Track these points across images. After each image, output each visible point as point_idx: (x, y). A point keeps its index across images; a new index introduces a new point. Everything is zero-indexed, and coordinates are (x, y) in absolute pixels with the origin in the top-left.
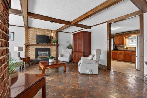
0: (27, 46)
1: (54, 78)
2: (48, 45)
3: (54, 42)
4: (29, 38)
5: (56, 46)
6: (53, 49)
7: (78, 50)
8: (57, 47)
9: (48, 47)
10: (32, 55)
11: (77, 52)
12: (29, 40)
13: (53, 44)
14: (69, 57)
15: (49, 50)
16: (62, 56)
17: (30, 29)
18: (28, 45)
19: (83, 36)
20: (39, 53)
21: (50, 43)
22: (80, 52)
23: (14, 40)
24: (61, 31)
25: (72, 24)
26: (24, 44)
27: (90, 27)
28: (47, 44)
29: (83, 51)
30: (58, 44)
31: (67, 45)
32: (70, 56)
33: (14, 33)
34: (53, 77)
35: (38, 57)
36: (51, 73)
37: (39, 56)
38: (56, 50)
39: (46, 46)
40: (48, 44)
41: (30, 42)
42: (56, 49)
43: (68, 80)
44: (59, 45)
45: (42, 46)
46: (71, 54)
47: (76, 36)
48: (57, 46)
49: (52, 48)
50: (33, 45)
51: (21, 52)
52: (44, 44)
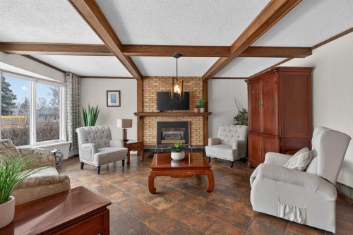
0: (142, 117)
1: (172, 207)
2: (183, 116)
3: (198, 107)
4: (145, 100)
5: (204, 116)
6: (197, 125)
7: (262, 131)
8: (207, 118)
9: (184, 120)
10: (151, 137)
11: (259, 134)
12: (145, 104)
13: (196, 110)
14: (234, 147)
15: (185, 126)
16: (218, 142)
17: (146, 82)
18: (142, 114)
19: (278, 83)
20: (164, 133)
21: (188, 109)
22: (268, 134)
23: (120, 106)
24: (215, 76)
25: (233, 51)
26: (135, 114)
27: (307, 51)
28: (181, 111)
29: (276, 133)
30: (210, 111)
31: (236, 113)
32: (240, 145)
33: (119, 92)
34: (171, 201)
35: (163, 142)
36: (173, 189)
37: (164, 139)
38: (204, 125)
39: (179, 116)
40: (184, 111)
41: (147, 110)
42: (204, 123)
43: (205, 225)
44: (211, 113)
45: (170, 116)
46: (242, 138)
47: (256, 85)
48: (206, 115)
49: (194, 122)
50: (152, 116)
51: (129, 130)
52: (174, 111)
